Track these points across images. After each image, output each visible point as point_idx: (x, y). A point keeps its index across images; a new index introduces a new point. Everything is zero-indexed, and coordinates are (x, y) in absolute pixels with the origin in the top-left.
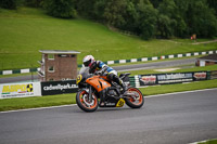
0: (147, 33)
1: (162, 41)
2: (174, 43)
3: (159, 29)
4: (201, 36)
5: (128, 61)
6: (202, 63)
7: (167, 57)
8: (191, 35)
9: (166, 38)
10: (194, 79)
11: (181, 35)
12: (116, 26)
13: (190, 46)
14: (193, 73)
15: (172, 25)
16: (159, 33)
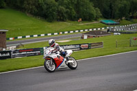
0: (51, 17)
1: (61, 23)
2: (68, 24)
3: (58, 15)
4: (85, 20)
5: (39, 35)
6: (86, 37)
7: (63, 33)
8: (78, 18)
9: (63, 21)
10: (81, 49)
11: (72, 19)
12: (31, 13)
13: (78, 26)
14: (80, 45)
15: (67, 12)
16: (59, 17)
